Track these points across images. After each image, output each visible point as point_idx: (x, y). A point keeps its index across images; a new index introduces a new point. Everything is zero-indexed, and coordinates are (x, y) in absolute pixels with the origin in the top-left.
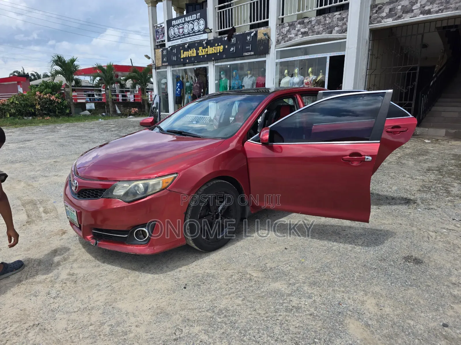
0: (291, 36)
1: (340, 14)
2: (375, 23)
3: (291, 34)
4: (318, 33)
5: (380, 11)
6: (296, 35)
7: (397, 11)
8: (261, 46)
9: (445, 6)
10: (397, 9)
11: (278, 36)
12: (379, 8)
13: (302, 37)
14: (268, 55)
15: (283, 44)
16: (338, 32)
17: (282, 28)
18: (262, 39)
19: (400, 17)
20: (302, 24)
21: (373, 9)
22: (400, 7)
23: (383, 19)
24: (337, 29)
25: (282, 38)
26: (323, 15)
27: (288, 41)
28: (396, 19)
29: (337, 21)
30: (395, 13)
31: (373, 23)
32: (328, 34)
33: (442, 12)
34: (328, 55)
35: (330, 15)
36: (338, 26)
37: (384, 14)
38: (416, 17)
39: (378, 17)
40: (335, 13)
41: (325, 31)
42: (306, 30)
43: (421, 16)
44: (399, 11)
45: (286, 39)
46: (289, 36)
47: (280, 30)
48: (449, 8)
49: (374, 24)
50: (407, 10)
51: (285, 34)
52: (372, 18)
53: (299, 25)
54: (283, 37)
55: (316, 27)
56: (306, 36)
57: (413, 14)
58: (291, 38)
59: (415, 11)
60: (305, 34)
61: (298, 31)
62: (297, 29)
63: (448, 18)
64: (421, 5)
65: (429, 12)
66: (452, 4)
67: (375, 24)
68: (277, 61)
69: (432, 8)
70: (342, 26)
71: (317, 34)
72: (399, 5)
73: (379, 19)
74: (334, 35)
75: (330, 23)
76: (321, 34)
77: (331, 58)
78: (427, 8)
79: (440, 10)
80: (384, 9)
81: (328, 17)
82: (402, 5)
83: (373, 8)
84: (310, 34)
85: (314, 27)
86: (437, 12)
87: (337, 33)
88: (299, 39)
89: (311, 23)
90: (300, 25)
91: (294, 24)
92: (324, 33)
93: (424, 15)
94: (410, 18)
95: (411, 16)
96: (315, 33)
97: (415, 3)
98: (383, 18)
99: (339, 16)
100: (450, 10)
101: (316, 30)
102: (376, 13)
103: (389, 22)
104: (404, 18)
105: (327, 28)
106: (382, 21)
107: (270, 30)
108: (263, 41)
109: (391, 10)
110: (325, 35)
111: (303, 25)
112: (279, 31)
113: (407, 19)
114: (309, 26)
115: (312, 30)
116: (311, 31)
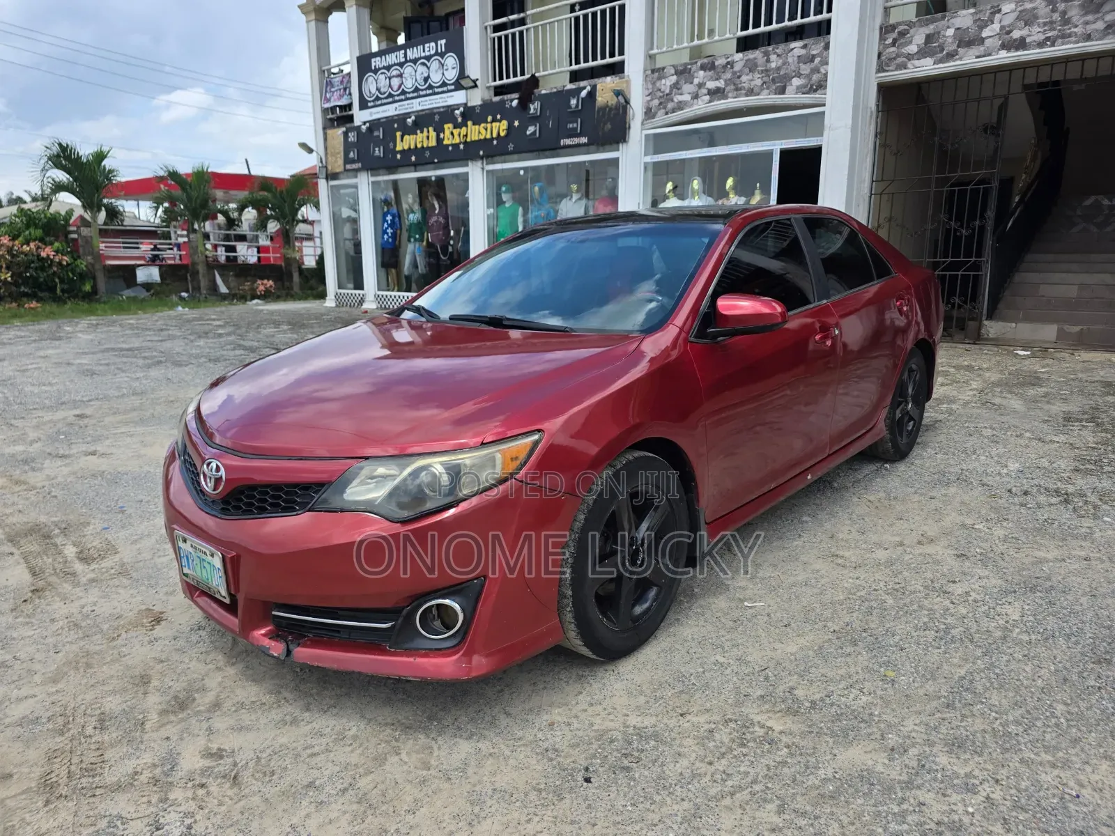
0: (681, 98)
1: (805, 47)
2: (891, 68)
3: (681, 94)
4: (751, 92)
5: (902, 41)
6: (696, 96)
7: (945, 41)
8: (605, 123)
9: (1060, 30)
10: (944, 36)
11: (649, 98)
12: (900, 33)
13: (710, 102)
14: (625, 144)
15: (661, 118)
16: (799, 89)
17: (660, 78)
18: (607, 106)
19: (951, 56)
20: (710, 70)
21: (886, 36)
22: (950, 32)
23: (909, 60)
24: (796, 82)
25: (661, 104)
26: (763, 49)
27: (673, 111)
28: (941, 61)
29: (798, 63)
30: (939, 46)
31: (887, 69)
32: (776, 94)
33: (1053, 45)
34: (776, 146)
35: (781, 48)
36: (799, 75)
37: (913, 49)
38: (990, 55)
39: (898, 56)
40: (793, 45)
41: (768, 88)
42: (721, 84)
43: (1003, 54)
44: (950, 40)
45: (670, 106)
46: (678, 98)
47: (654, 84)
48: (1070, 36)
49: (887, 71)
50: (967, 40)
51: (667, 95)
52: (883, 58)
53: (701, 73)
54: (662, 100)
55: (744, 78)
56: (720, 100)
57: (982, 48)
58: (680, 106)
59: (987, 42)
60: (716, 93)
61: (701, 86)
62: (696, 81)
63: (1066, 60)
64: (1002, 28)
65: (1021, 44)
66: (1076, 26)
67: (892, 71)
68: (649, 159)
69: (1029, 36)
70: (808, 77)
71: (747, 95)
72: (949, 27)
73: (900, 60)
74: (790, 97)
75: (778, 69)
76: (758, 95)
77: (784, 153)
78: (1016, 34)
79: (1048, 39)
80: (912, 37)
81: (775, 53)
82: (957, 27)
83: (885, 34)
84: (730, 95)
85: (739, 77)
86: (1041, 45)
87: (797, 93)
88: (703, 106)
89: (732, 67)
90: (705, 70)
91: (690, 69)
92: (766, 92)
93: (1009, 50)
94: (977, 57)
95: (978, 54)
96: (743, 92)
97: (987, 21)
98: (910, 57)
99: (803, 52)
100: (1073, 39)
101: (746, 85)
102: (893, 44)
103: (926, 67)
104: (961, 59)
105: (773, 80)
106: (909, 65)
107: (628, 82)
108: (611, 109)
109: (929, 38)
110: (766, 98)
111: (711, 73)
112: (650, 86)
113: (969, 60)
114: (728, 75)
115: (735, 84)
116: (732, 87)
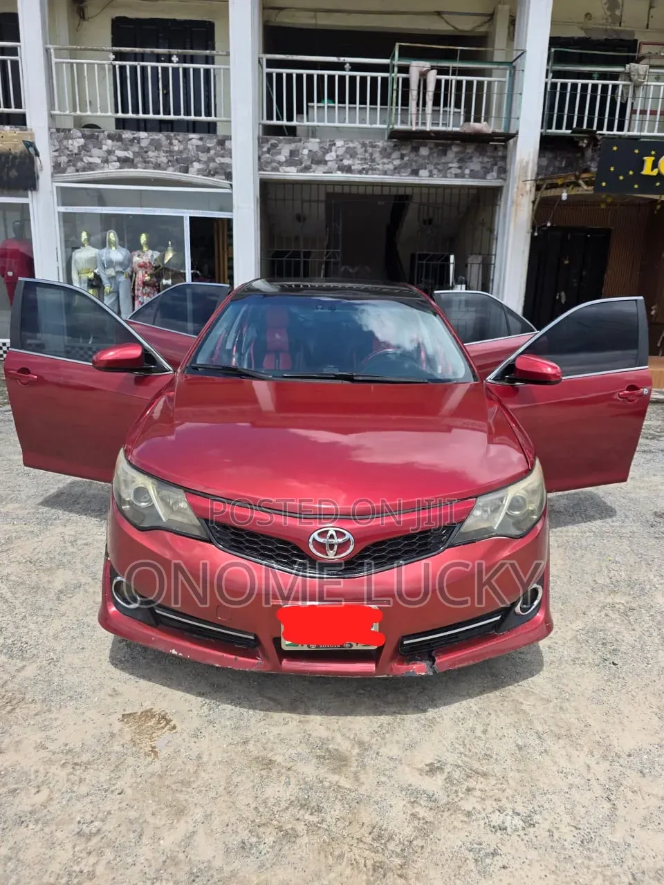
0: (91, 160)
1: (201, 139)
2: (267, 169)
3: (91, 156)
4: (158, 166)
5: (274, 151)
6: (106, 161)
7: (303, 158)
8: (9, 169)
9: (370, 165)
10: (302, 154)
11: (56, 154)
12: (272, 145)
13: (120, 168)
14: (34, 192)
15: (70, 173)
16: (199, 172)
17: (67, 138)
18: (11, 154)
19: (307, 169)
20: (118, 141)
21: (263, 145)
22: (305, 152)
23: (281, 166)
24: (196, 165)
25: (70, 161)
26: (166, 133)
27: (84, 170)
28: (301, 171)
29: (197, 150)
30: (299, 160)
31: (265, 168)
32: (180, 172)
33: (367, 173)
34: (186, 214)
35: (181, 136)
36: (199, 161)
37: (282, 158)
38: (331, 173)
39: (273, 161)
40: (191, 136)
41: (173, 166)
42: (129, 154)
43: (339, 174)
44: (306, 157)
45: (80, 164)
46: (87, 159)
47: (60, 142)
48: (375, 169)
49: (266, 171)
50: (318, 160)
51: (76, 154)
52: (262, 160)
53: (109, 142)
54: (71, 158)
55: (151, 154)
56: (130, 168)
57: (327, 168)
58: (91, 167)
59: (329, 163)
60: (124, 162)
61: (110, 152)
62: (105, 148)
63: (373, 184)
64: (337, 156)
65: (348, 169)
66: (378, 164)
67: (268, 171)
68: (63, 209)
69: (353, 165)
70: (207, 163)
71: (154, 168)
72: (304, 148)
73: (274, 165)
74: (192, 176)
75: (180, 152)
76: (165, 170)
77: (193, 220)
78: (346, 162)
79: (364, 169)
80: (280, 149)
81: (176, 139)
82: (310, 149)
83: (262, 143)
84: (139, 165)
85: (146, 152)
86: (360, 172)
87: (198, 174)
88: (112, 170)
89: (139, 142)
90: (113, 141)
91: (98, 136)
92: (171, 169)
93: (342, 172)
94: (324, 173)
95: (325, 171)
96: (151, 165)
97: (327, 150)
98: (280, 164)
99: (200, 143)
100: (377, 172)
101: (153, 160)
102: (268, 151)
103: (292, 173)
104: (314, 172)
105: (177, 160)
106: (281, 169)
107: (32, 135)
108: (15, 157)
109: (292, 153)
110: (171, 173)
111: (119, 143)
112: (56, 143)
113: (318, 174)
114: (136, 149)
115: (142, 157)
116: (141, 159)
